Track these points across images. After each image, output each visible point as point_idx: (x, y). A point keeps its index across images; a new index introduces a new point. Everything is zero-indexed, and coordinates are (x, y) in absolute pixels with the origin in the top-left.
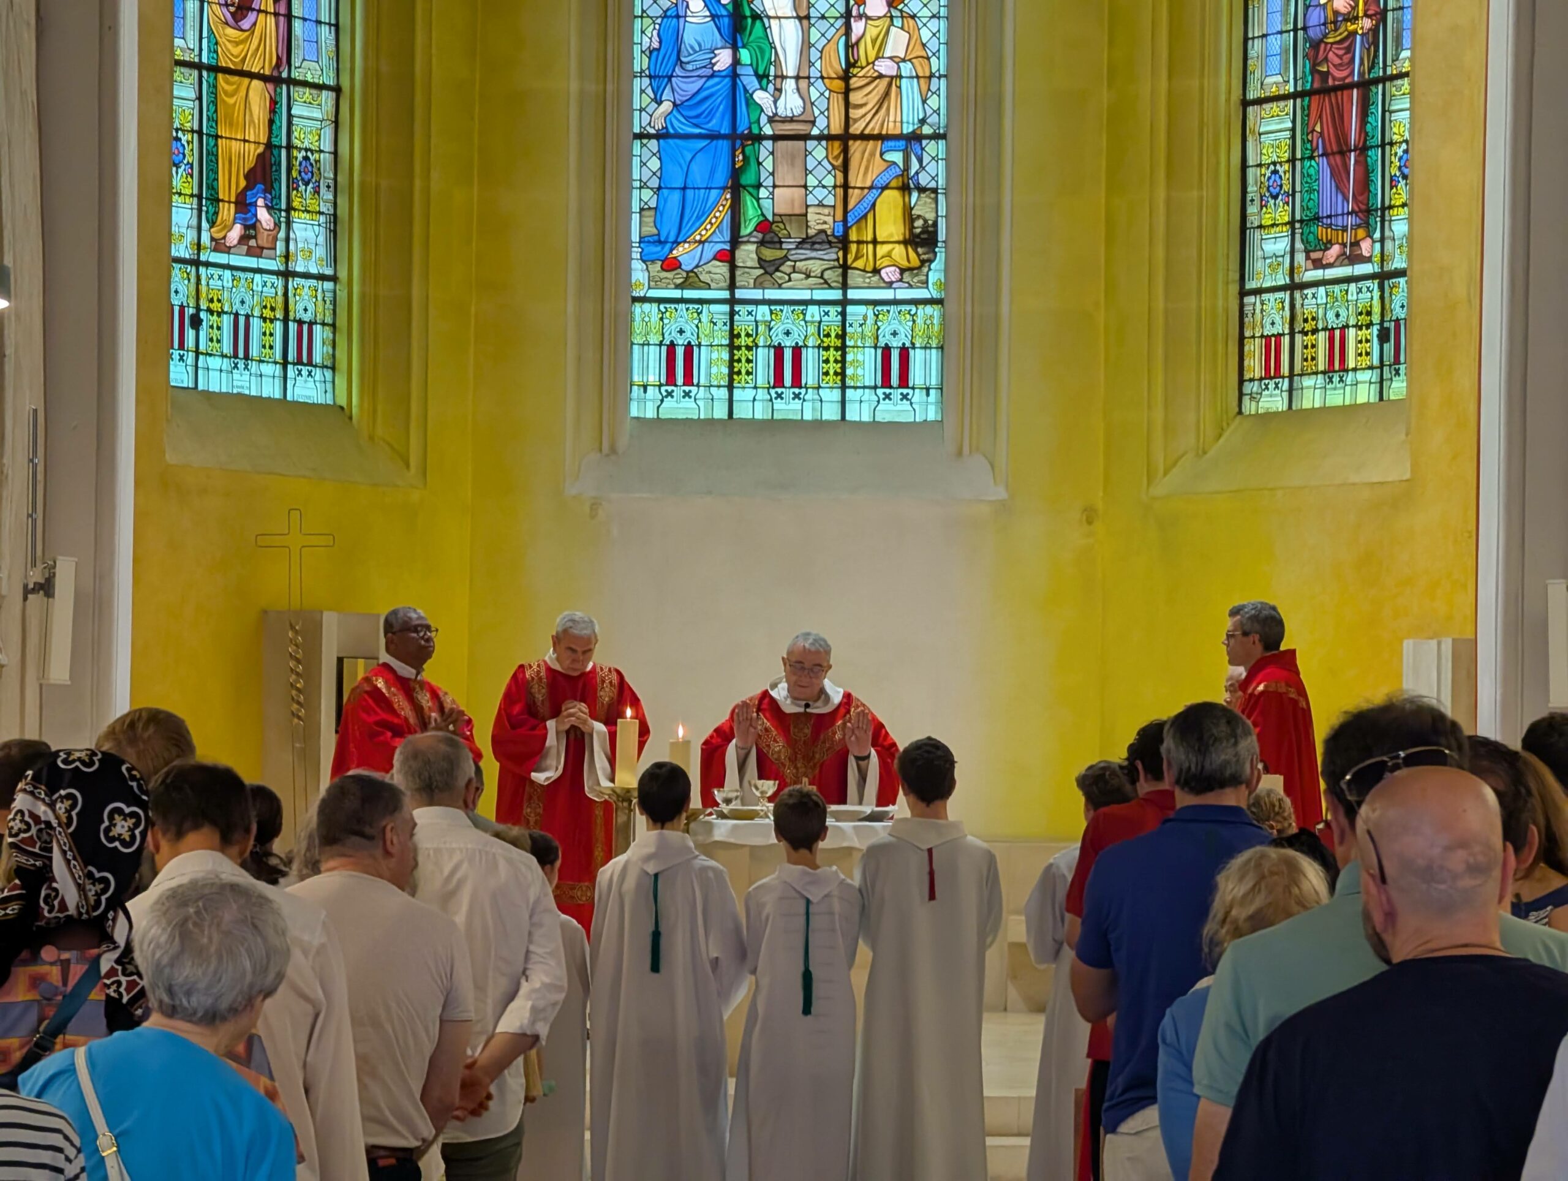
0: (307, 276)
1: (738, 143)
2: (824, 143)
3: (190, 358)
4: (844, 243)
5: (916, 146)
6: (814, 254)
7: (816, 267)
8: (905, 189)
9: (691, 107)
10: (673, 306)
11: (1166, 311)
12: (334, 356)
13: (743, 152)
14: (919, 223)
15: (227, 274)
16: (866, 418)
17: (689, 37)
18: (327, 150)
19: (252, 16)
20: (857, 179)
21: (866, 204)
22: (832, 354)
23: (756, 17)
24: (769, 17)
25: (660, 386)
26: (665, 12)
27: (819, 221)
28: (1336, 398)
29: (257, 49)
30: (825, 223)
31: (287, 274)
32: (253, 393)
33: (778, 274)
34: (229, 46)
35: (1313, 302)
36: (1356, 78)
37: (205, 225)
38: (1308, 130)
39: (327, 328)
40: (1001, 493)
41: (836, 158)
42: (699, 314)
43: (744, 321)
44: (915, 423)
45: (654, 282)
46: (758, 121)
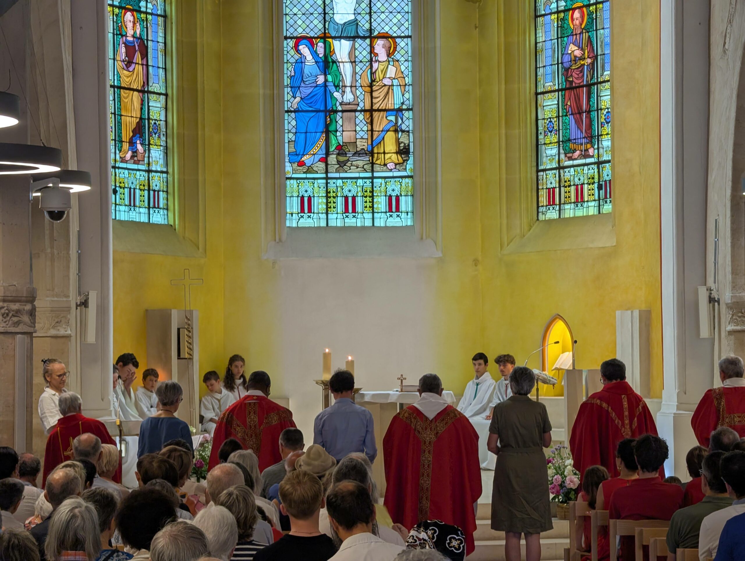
0: (156, 172)
1: (328, 114)
2: (363, 113)
4: (372, 153)
5: (400, 113)
6: (360, 158)
7: (361, 163)
8: (396, 131)
9: (308, 99)
10: (303, 181)
11: (507, 178)
12: (167, 204)
13: (330, 117)
14: (402, 145)
15: (126, 171)
16: (383, 225)
17: (306, 71)
18: (163, 120)
19: (133, 65)
20: (376, 128)
21: (381, 137)
22: (368, 199)
23: (334, 62)
24: (339, 62)
25: (298, 213)
26: (296, 61)
27: (362, 145)
28: (580, 213)
29: (136, 79)
30: (364, 145)
31: (149, 171)
32: (137, 220)
33: (345, 167)
34: (125, 78)
35: (568, 174)
36: (585, 83)
37: (117, 152)
38: (565, 105)
39: (165, 193)
40: (439, 254)
41: (368, 119)
42: (313, 184)
43: (332, 186)
44: (402, 227)
45: (294, 171)
46: (336, 104)
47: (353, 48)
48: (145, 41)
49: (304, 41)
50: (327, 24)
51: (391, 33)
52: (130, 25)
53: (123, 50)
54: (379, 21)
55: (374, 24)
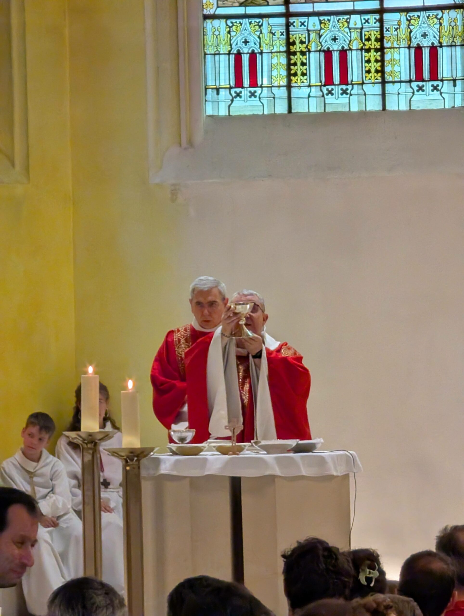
10: (238, 21)
16: (403, 107)
22: (373, 55)
25: (231, 88)
42: (260, 26)
43: (298, 31)
44: (443, 111)
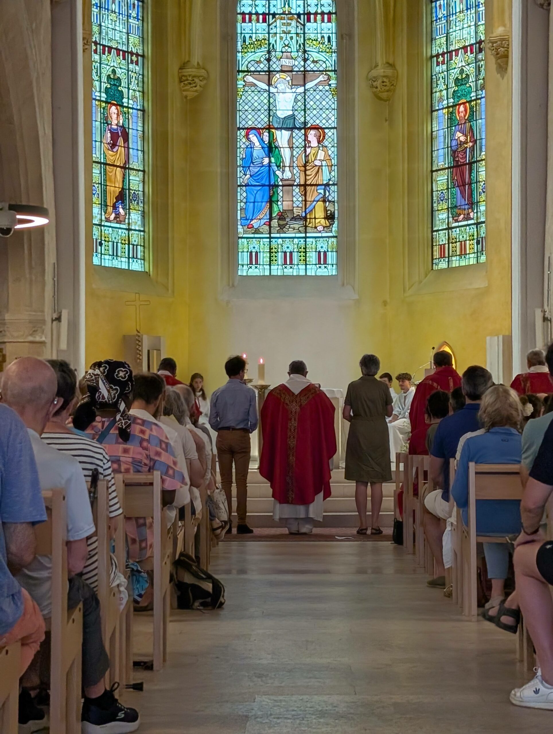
0: (135, 230)
1: (271, 187)
2: (298, 187)
3: (99, 255)
4: (305, 218)
5: (327, 188)
6: (296, 222)
7: (297, 226)
8: (324, 201)
9: (256, 177)
11: (408, 237)
12: (144, 256)
13: (273, 190)
14: (329, 212)
15: (110, 229)
16: (313, 274)
17: (255, 154)
18: (141, 190)
19: (117, 148)
20: (309, 198)
21: (312, 207)
22: (302, 254)
23: (276, 147)
24: (280, 148)
25: (248, 265)
26: (247, 146)
27: (297, 212)
28: (463, 263)
29: (119, 158)
31: (129, 230)
32: (119, 267)
33: (284, 229)
34: (110, 157)
35: (455, 233)
36: (467, 162)
37: (103, 213)
38: (453, 179)
39: (142, 247)
40: (357, 297)
41: (302, 192)
42: (260, 242)
43: (274, 244)
44: (329, 276)
45: (245, 232)
46: (277, 180)
47: (291, 137)
48: (127, 130)
49: (253, 131)
50: (271, 118)
51: (321, 125)
52: (114, 116)
53: (109, 135)
54: (311, 115)
55: (308, 118)
